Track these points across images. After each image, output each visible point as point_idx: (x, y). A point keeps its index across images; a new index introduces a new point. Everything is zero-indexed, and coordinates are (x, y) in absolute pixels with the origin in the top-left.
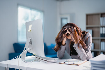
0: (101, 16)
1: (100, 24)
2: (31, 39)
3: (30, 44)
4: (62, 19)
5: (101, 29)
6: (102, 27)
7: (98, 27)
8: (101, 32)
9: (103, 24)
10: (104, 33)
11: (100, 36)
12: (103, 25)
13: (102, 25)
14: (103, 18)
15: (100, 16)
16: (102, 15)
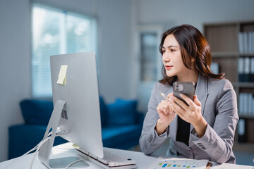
0: (242, 30)
1: (238, 50)
2: (65, 105)
3: (63, 117)
4: (142, 36)
5: (241, 62)
6: (244, 57)
7: (234, 58)
8: (241, 70)
9: (246, 49)
10: (247, 71)
11: (237, 78)
12: (246, 53)
13: (244, 51)
14: (245, 35)
15: (238, 28)
16: (244, 27)
